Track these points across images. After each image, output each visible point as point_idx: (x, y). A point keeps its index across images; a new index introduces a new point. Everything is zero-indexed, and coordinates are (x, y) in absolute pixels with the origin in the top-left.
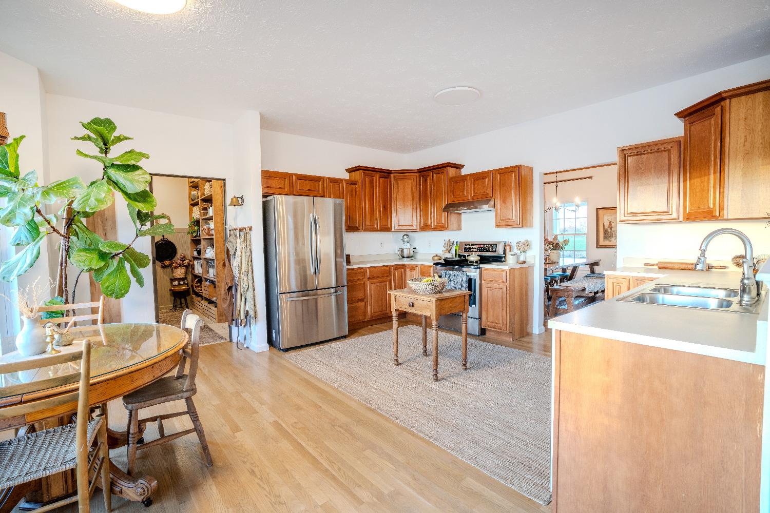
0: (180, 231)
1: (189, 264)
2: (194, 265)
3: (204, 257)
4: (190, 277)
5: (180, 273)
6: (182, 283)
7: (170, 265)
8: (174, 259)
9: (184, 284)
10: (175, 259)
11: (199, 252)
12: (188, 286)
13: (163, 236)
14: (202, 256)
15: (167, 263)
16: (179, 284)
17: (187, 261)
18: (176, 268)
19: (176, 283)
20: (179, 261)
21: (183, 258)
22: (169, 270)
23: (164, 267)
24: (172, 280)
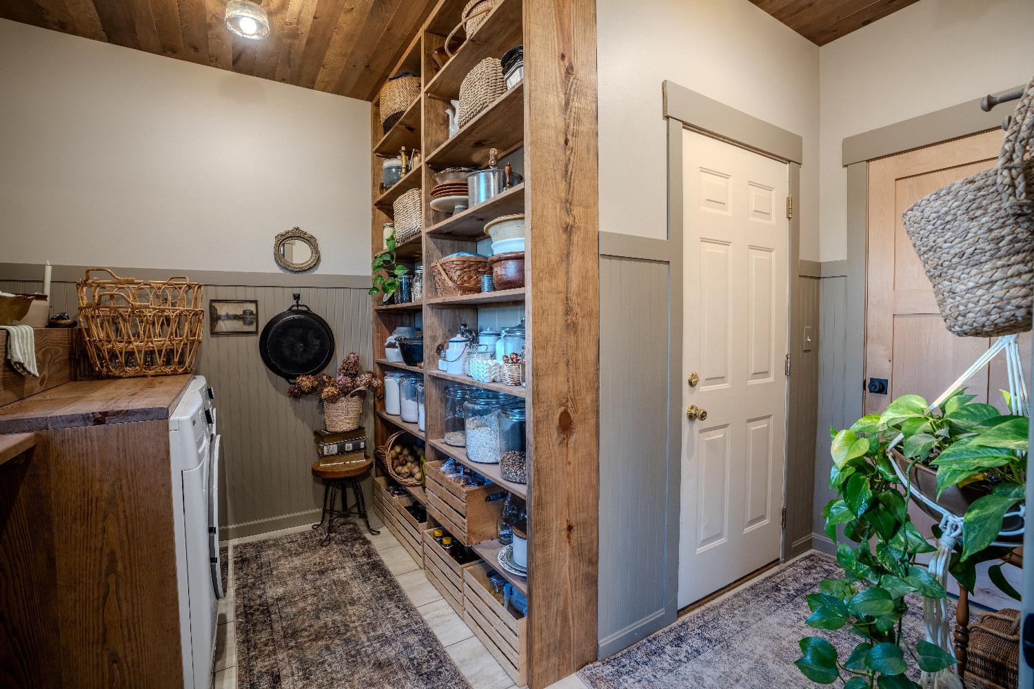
0: (341, 285)
1: (369, 385)
2: (383, 387)
3: (434, 372)
4: (370, 426)
5: (343, 416)
6: (349, 446)
7: (314, 390)
8: (325, 371)
9: (357, 449)
10: (328, 371)
11: (412, 353)
12: (366, 457)
13: (297, 297)
14: (426, 368)
15: (305, 382)
16: (342, 451)
17: (365, 378)
18: (333, 399)
19: (332, 448)
20: (341, 379)
21: (353, 370)
22: (309, 404)
23: (297, 394)
24: (321, 436)
